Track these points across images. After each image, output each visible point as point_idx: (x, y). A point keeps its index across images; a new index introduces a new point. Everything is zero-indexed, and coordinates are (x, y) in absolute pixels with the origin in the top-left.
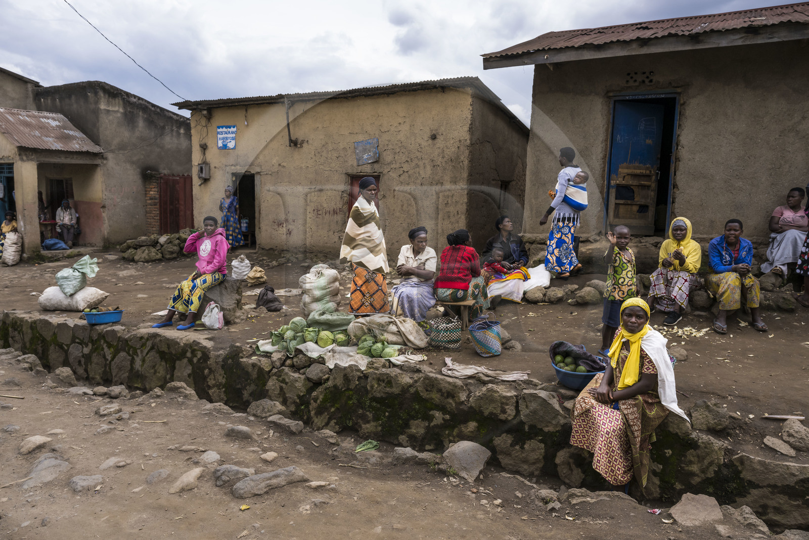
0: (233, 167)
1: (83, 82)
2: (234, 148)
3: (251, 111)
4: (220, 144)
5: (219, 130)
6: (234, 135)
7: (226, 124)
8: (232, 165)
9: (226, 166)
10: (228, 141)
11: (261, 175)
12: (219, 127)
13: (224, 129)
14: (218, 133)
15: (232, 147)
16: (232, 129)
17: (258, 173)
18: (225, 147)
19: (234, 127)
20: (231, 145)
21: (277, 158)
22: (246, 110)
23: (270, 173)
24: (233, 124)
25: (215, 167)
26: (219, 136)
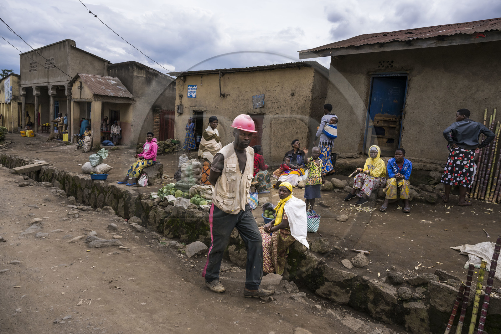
0: (194, 107)
1: (128, 62)
2: (195, 97)
3: (204, 78)
4: (189, 95)
5: (189, 88)
6: (195, 90)
7: (192, 85)
8: (193, 106)
9: (191, 106)
10: (193, 93)
11: (206, 112)
12: (189, 86)
13: (191, 87)
14: (188, 89)
15: (194, 97)
16: (195, 87)
17: (205, 111)
18: (191, 96)
19: (196, 86)
20: (194, 95)
21: (215, 103)
22: (202, 77)
23: (211, 111)
24: (195, 84)
25: (186, 107)
26: (189, 91)
